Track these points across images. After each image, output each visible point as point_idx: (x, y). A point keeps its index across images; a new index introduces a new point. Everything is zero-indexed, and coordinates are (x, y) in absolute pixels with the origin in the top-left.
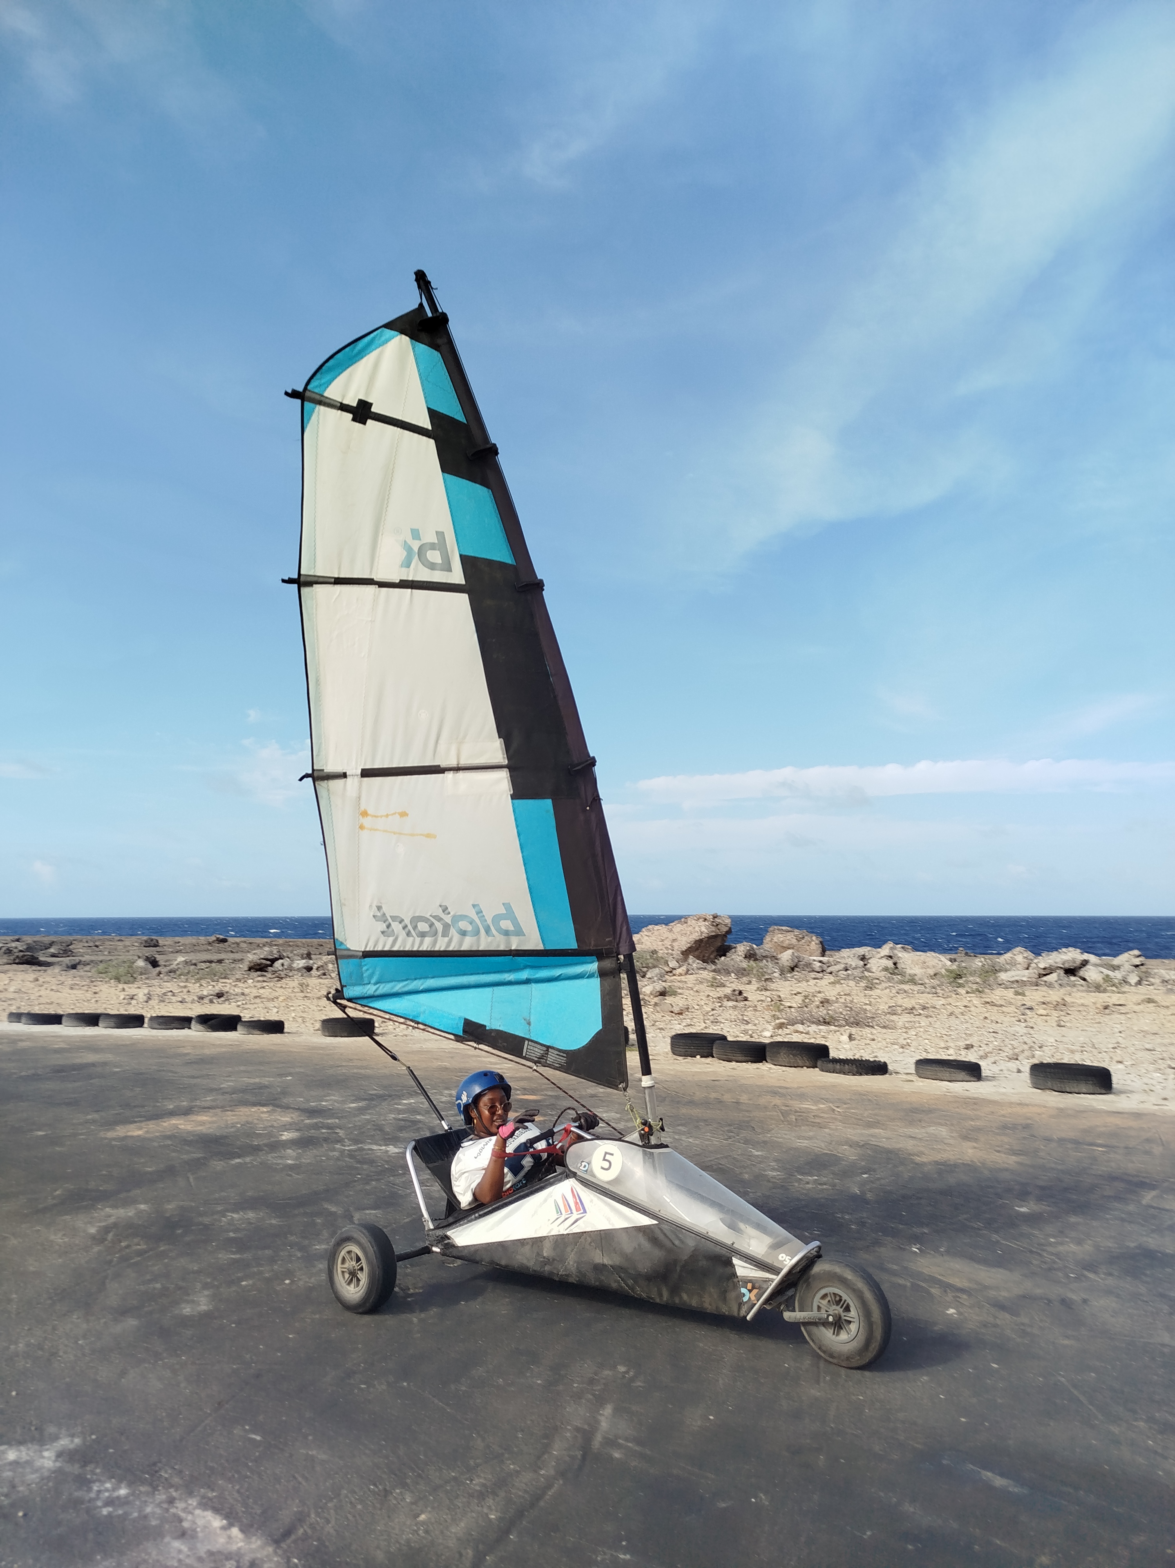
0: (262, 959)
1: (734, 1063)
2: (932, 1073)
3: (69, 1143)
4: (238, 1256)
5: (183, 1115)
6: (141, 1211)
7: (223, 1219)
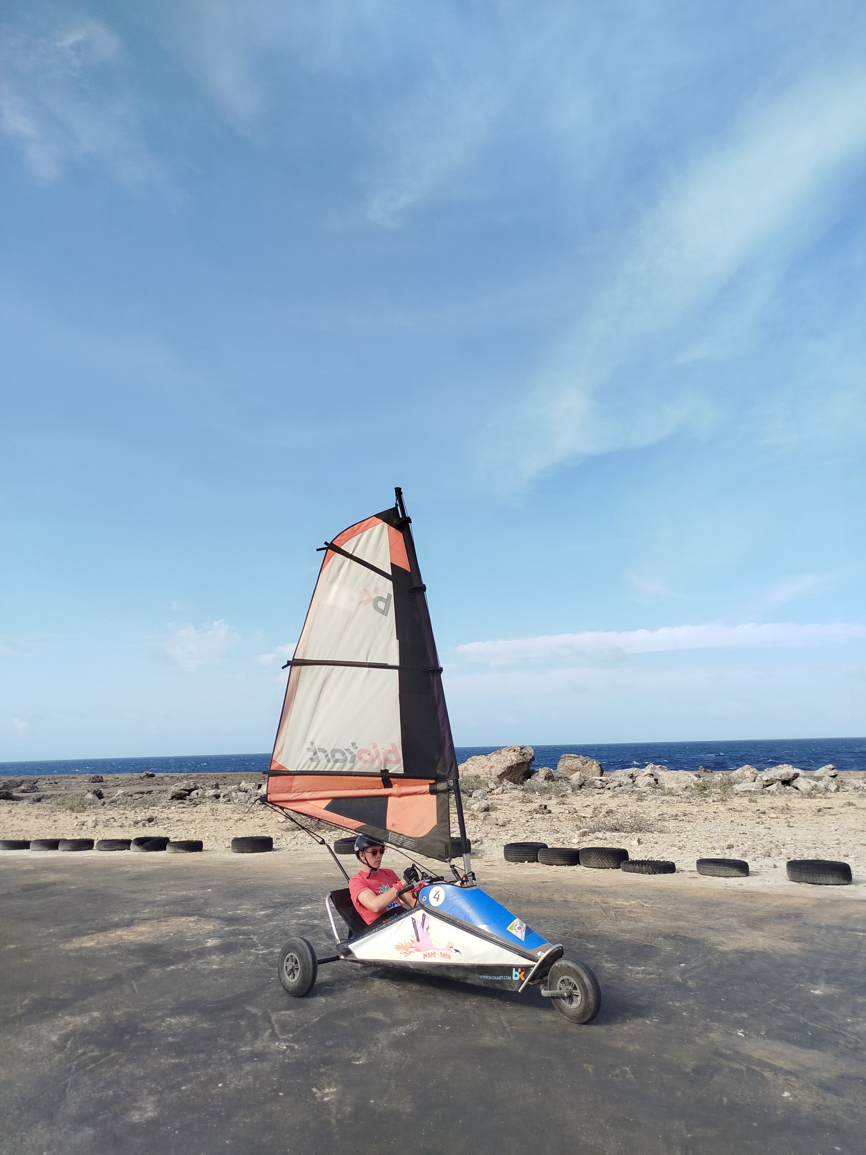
0: (182, 790)
1: (554, 866)
2: (711, 871)
3: (34, 955)
4: (177, 1061)
5: (126, 926)
6: (93, 1019)
7: (163, 1024)
